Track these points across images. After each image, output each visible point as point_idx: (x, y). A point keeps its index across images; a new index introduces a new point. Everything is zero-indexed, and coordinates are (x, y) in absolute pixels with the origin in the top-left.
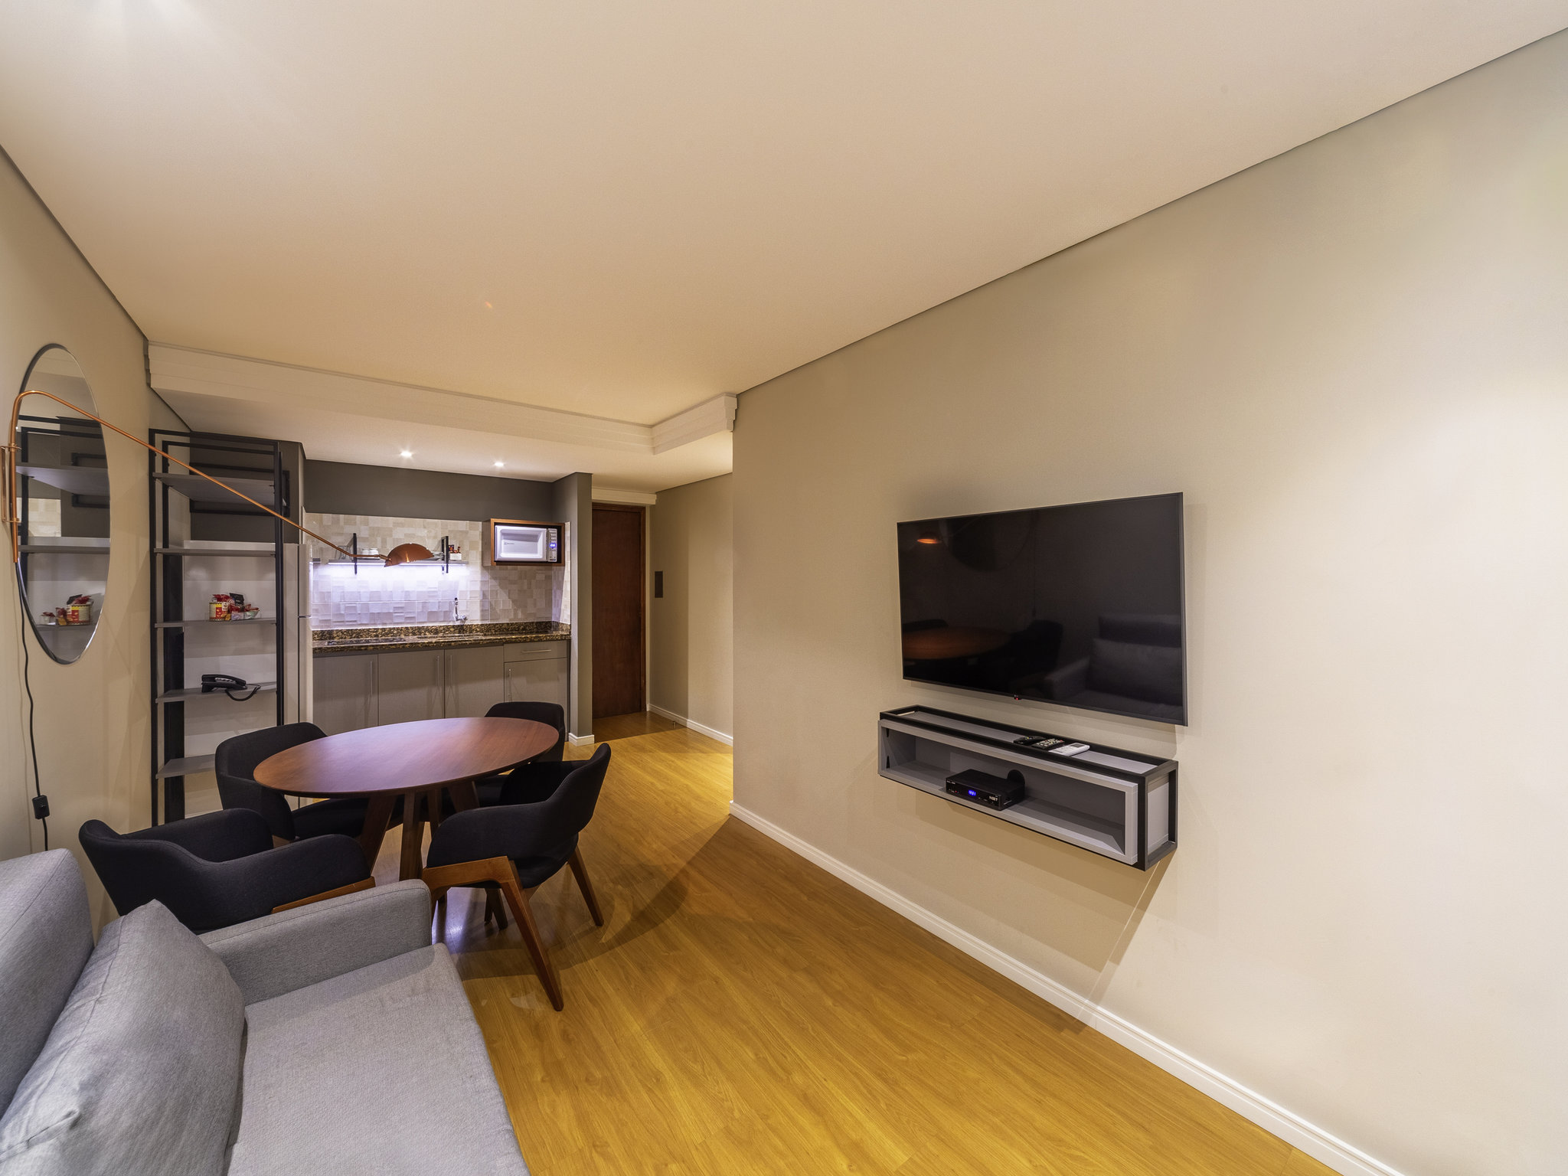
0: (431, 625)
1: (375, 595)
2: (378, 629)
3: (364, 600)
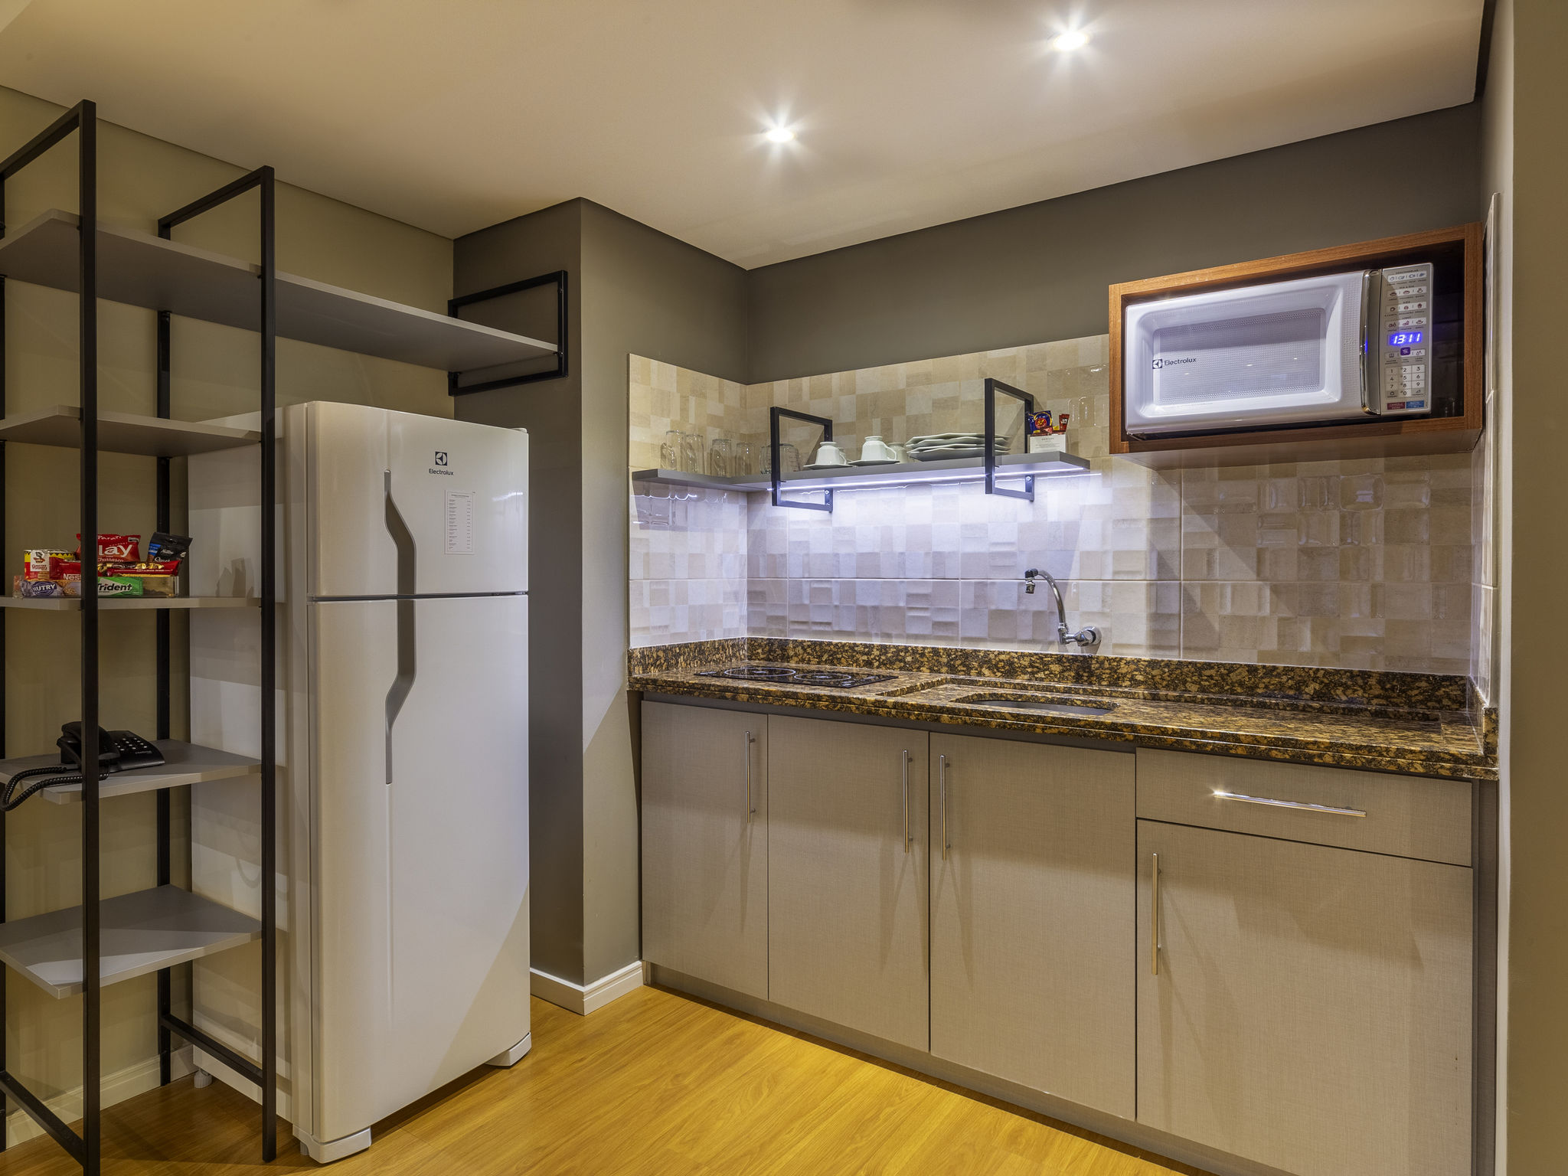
0: (995, 648)
1: (868, 563)
2: (871, 647)
3: (847, 574)
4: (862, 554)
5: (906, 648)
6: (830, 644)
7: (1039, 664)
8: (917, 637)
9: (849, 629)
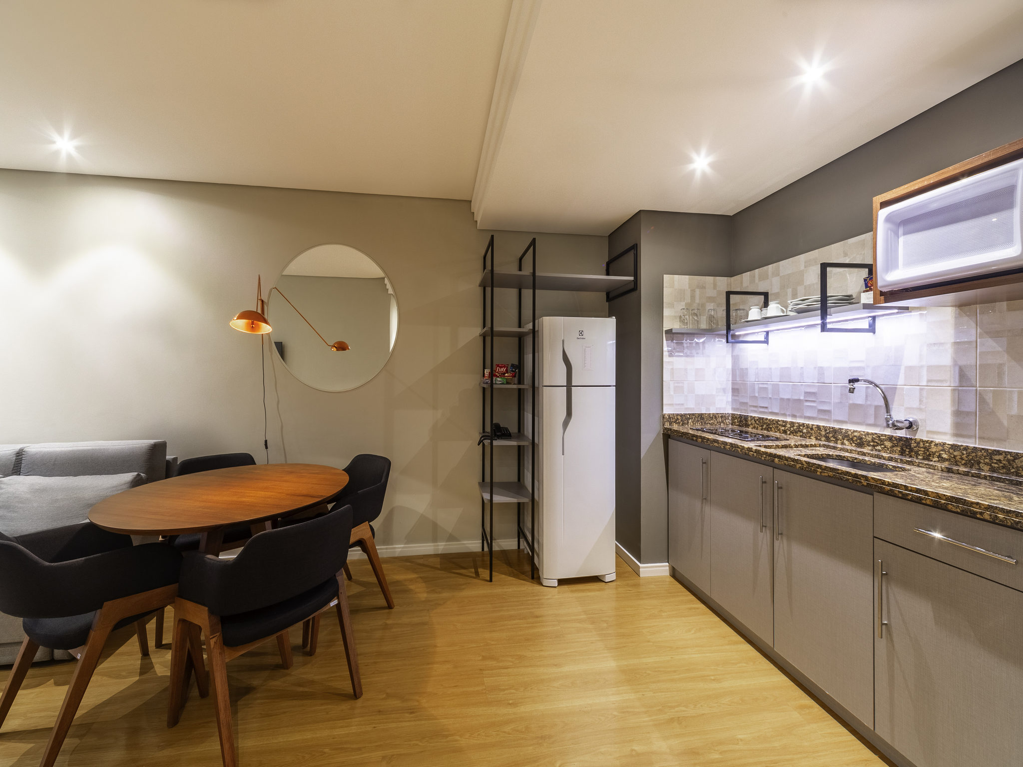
0: (852, 427)
1: (785, 373)
2: (785, 422)
4: (782, 368)
5: (803, 424)
6: (767, 419)
7: (877, 441)
8: (809, 418)
9: (776, 411)
